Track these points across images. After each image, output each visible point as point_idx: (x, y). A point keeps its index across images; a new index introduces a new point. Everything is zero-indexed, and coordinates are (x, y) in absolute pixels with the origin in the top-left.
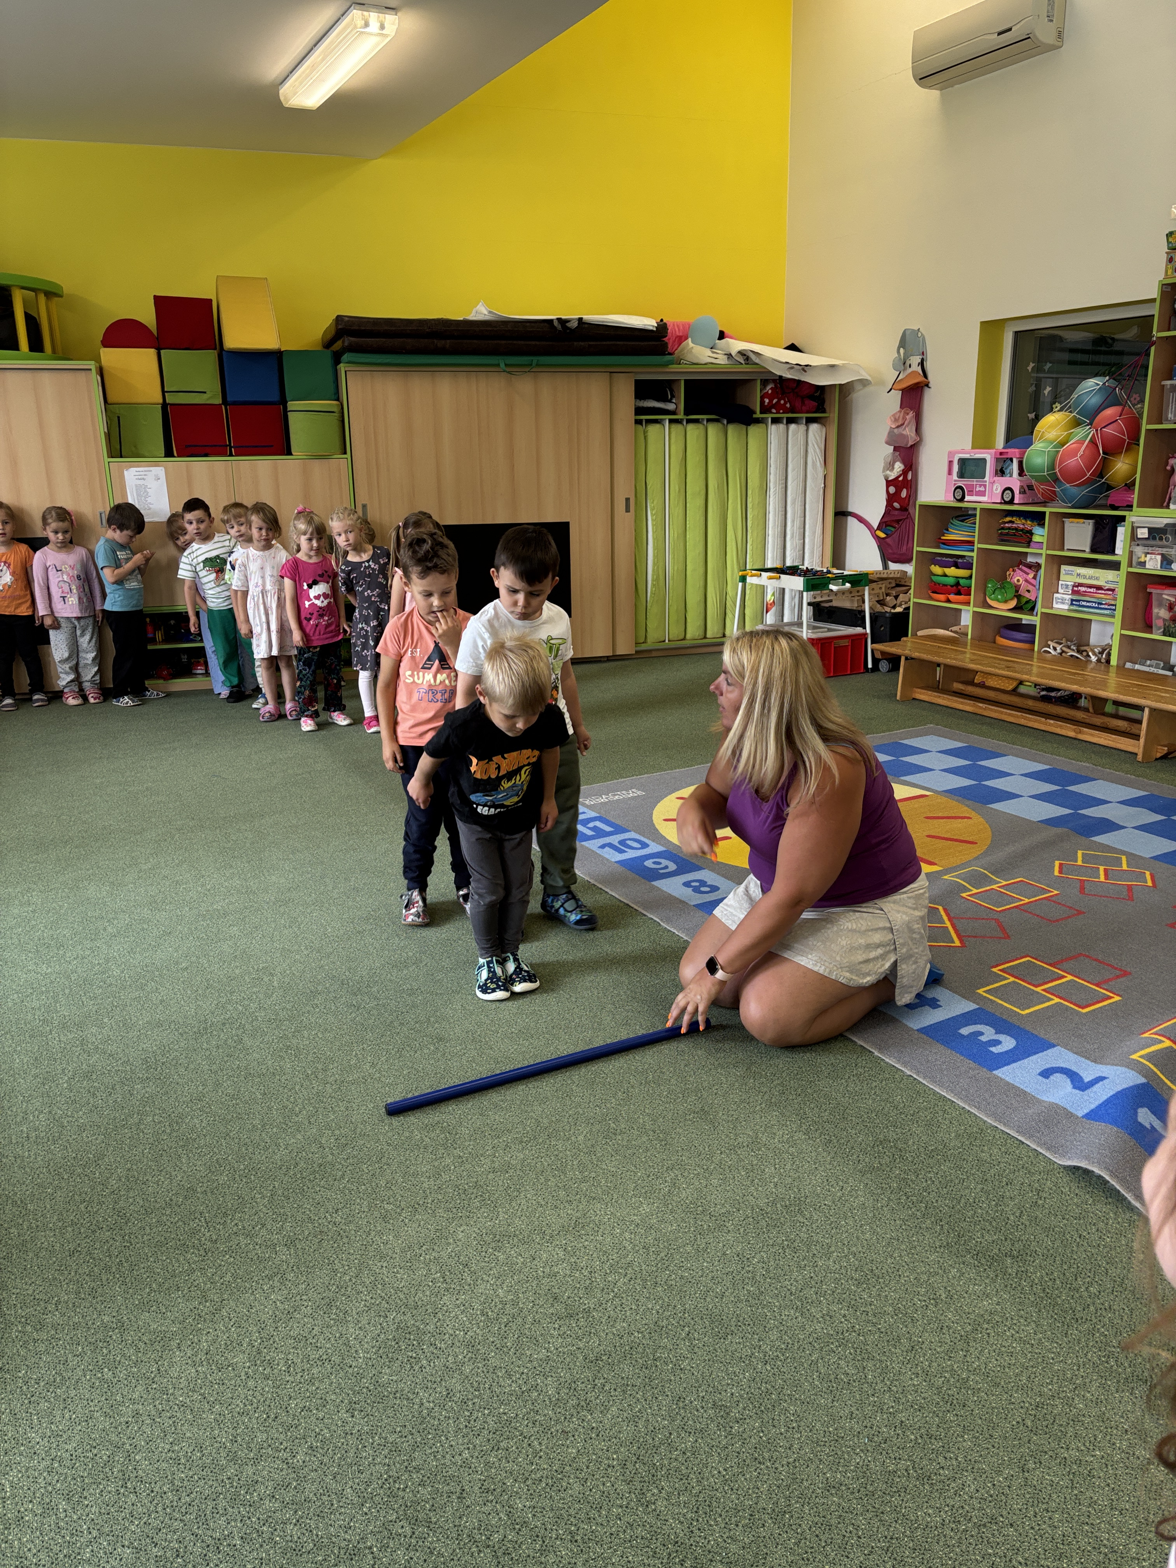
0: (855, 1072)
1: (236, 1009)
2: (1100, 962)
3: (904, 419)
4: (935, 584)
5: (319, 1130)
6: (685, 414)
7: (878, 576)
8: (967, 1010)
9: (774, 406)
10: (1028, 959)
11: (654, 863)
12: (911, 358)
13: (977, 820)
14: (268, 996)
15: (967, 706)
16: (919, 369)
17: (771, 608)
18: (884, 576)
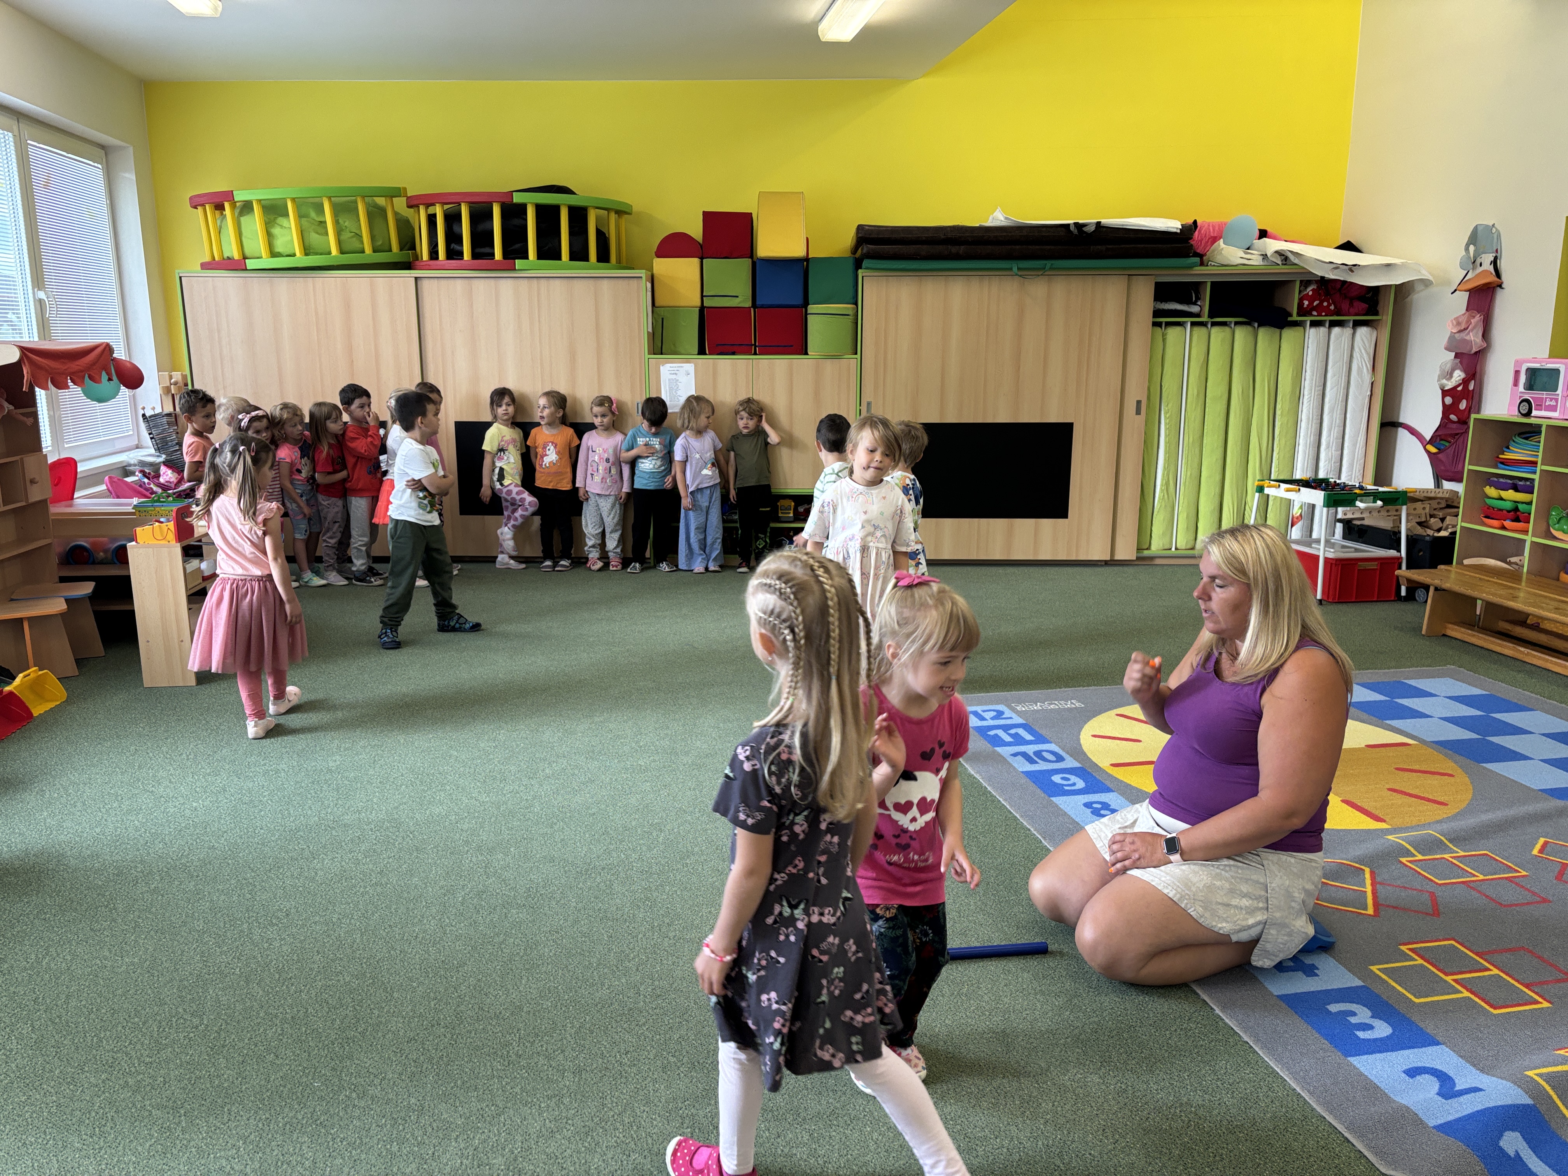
0: (1185, 1025)
1: (619, 857)
2: (1543, 960)
3: (1469, 322)
4: (1489, 507)
5: (642, 978)
6: (1209, 317)
7: (1425, 494)
8: (1348, 985)
9: (1315, 308)
10: (1453, 942)
11: (1063, 778)
12: (1483, 256)
13: (1461, 778)
14: (650, 849)
15: (1507, 649)
16: (1491, 268)
17: (1297, 523)
18: (1433, 495)
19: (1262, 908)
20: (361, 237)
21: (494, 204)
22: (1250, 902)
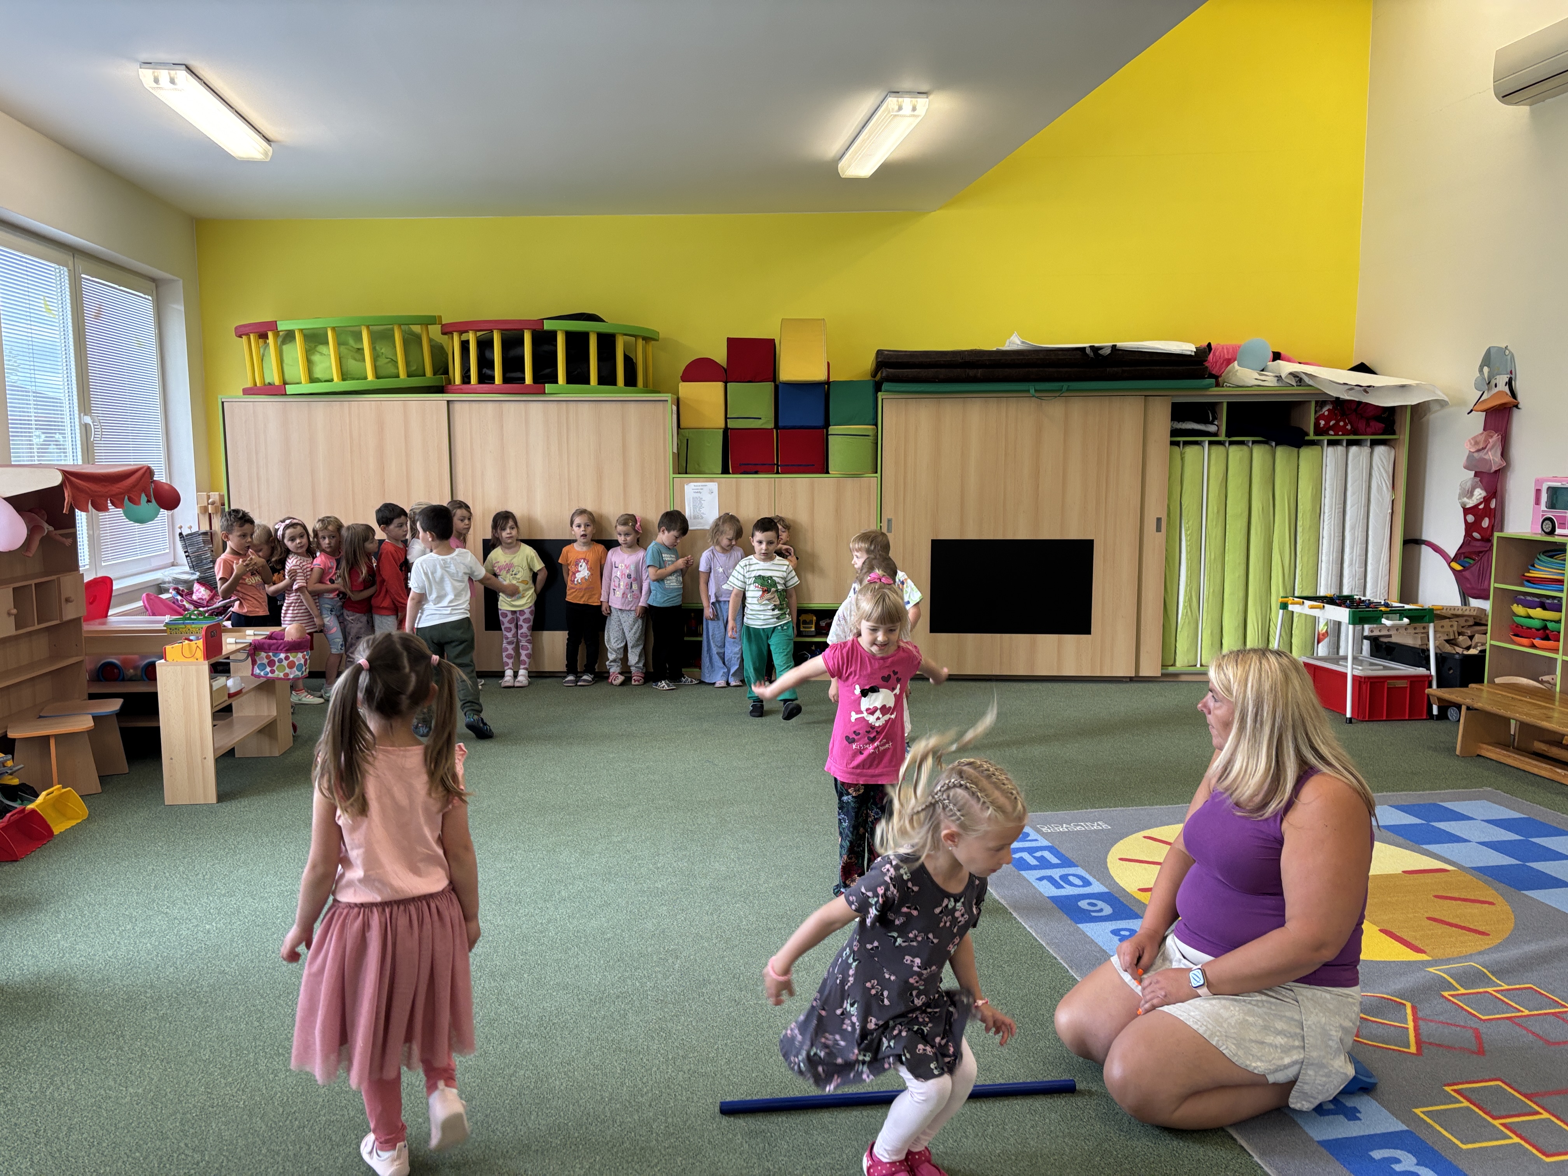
1: (633, 985)
3: (1487, 442)
4: (1518, 625)
5: (655, 1114)
6: (1226, 436)
7: (1452, 612)
8: (1392, 1129)
9: (1331, 428)
10: (1499, 1083)
11: (1089, 904)
12: (1498, 377)
13: (1503, 907)
14: (666, 977)
16: (1507, 389)
17: (1323, 639)
18: (1460, 612)
19: (1298, 1047)
20: (396, 362)
21: (526, 331)
22: (1286, 1040)
